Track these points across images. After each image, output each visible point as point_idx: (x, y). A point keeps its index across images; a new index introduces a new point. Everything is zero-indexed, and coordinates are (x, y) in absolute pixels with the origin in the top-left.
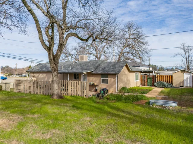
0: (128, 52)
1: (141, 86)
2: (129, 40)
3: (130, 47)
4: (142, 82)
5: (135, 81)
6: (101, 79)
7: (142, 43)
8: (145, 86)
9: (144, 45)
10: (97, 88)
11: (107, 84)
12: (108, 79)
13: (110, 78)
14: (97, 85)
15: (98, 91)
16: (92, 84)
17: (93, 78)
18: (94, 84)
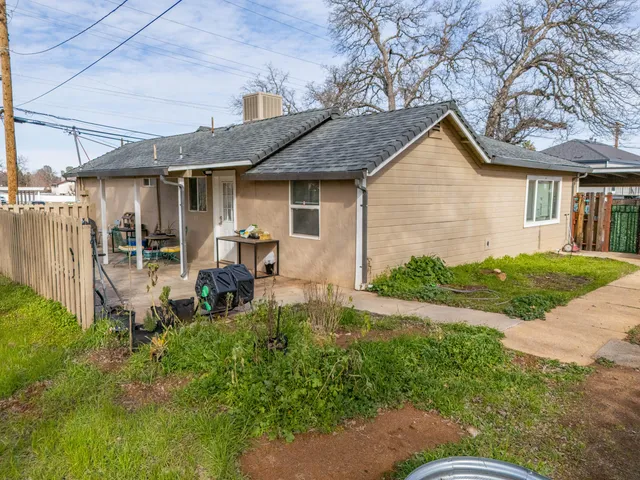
0: (539, 92)
1: (569, 248)
2: (546, 31)
3: (549, 68)
4: (580, 230)
5: (528, 224)
7: (614, 42)
8: (594, 248)
9: (624, 48)
10: (270, 258)
11: (316, 238)
12: (318, 207)
13: (327, 204)
14: (274, 238)
15: (278, 274)
16: (250, 237)
17: (258, 204)
18: (258, 238)
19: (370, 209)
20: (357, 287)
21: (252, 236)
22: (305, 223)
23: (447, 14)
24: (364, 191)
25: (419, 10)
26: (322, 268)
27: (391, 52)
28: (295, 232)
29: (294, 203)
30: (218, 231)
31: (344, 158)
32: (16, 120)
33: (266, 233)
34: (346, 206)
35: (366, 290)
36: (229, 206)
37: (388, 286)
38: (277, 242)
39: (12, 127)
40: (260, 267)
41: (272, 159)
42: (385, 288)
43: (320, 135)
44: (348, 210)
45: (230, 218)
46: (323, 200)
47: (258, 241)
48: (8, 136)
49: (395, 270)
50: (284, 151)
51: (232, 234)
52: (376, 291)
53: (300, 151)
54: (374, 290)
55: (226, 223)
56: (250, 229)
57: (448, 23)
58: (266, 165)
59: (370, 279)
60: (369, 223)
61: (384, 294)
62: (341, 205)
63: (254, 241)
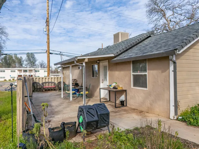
6: (132, 73)
10: (123, 98)
11: (145, 89)
12: (146, 73)
13: (152, 72)
14: (124, 89)
15: (126, 106)
16: (113, 88)
17: (117, 74)
18: (117, 88)
19: (178, 73)
20: (172, 117)
21: (114, 88)
22: (140, 81)
23: (193, 5)
24: (174, 63)
25: (182, 4)
26: (149, 105)
27: (170, 21)
28: (134, 86)
29: (134, 72)
30: (102, 85)
31: (160, 47)
32: (50, 53)
33: (121, 86)
34: (162, 72)
35: (177, 119)
36: (106, 75)
37: (193, 118)
38: (126, 91)
39: (49, 55)
40: (118, 102)
41: (123, 54)
42: (192, 120)
43: (146, 42)
44: (164, 74)
45: (106, 80)
46: (149, 69)
47: (117, 90)
48: (48, 58)
49: (192, 108)
50: (129, 51)
51: (107, 87)
52: (185, 121)
53: (136, 49)
54: (183, 120)
55: (105, 82)
56: (114, 85)
57: (194, 8)
58: (121, 56)
59: (179, 113)
60: (178, 81)
61: (190, 124)
62: (160, 71)
63: (115, 90)
